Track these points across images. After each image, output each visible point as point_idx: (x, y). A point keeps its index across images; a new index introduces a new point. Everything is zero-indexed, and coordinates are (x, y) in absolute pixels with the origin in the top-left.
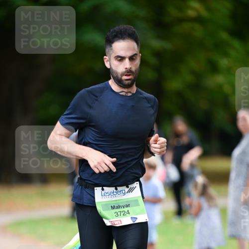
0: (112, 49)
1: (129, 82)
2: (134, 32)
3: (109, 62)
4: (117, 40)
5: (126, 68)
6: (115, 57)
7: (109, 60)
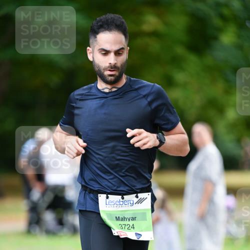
0: (96, 41)
1: (112, 78)
2: (123, 23)
3: (92, 55)
4: (103, 31)
5: (110, 64)
6: (100, 49)
7: (93, 52)
